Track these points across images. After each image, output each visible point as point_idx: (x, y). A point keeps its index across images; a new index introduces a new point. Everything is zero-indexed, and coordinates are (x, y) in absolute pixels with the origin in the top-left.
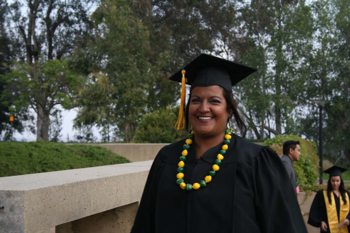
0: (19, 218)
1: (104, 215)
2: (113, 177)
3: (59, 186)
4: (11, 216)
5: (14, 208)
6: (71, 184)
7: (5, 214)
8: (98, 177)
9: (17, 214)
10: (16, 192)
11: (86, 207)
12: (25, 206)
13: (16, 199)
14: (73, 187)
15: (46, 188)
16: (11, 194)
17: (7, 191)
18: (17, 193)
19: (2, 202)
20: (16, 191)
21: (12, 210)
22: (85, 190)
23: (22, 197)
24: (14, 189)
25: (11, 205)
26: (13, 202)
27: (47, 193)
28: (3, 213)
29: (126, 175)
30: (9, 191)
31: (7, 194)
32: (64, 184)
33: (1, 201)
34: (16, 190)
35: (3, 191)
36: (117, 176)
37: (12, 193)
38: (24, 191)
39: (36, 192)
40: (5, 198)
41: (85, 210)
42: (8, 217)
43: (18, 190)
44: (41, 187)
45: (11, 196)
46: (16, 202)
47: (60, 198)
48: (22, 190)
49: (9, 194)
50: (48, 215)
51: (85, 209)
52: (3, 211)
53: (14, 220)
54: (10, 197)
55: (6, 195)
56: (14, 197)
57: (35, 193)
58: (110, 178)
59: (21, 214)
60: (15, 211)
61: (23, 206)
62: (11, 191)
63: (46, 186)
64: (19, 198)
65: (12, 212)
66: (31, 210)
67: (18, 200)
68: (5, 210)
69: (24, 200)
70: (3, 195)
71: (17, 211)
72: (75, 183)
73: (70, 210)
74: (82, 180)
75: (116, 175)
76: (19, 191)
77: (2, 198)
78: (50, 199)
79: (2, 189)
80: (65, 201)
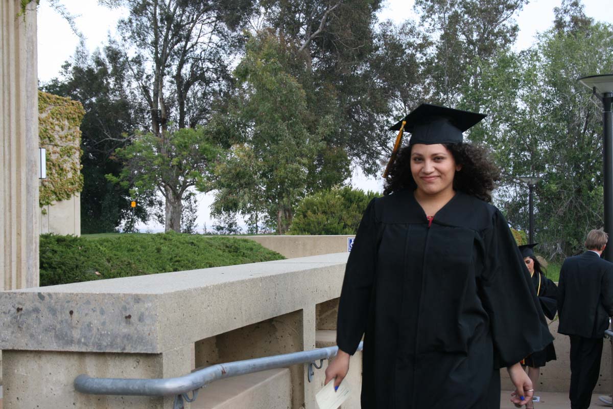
0: (150, 330)
1: (258, 327)
2: (271, 276)
3: (201, 288)
4: (140, 327)
5: (144, 317)
6: (217, 285)
7: (133, 325)
8: (252, 277)
9: (148, 325)
10: (146, 296)
11: (235, 317)
12: (158, 314)
14: (219, 289)
15: (185, 291)
16: (139, 299)
17: (135, 295)
18: (148, 298)
19: (129, 309)
20: (146, 295)
21: (141, 319)
22: (235, 293)
23: (154, 303)
24: (145, 293)
25: (140, 313)
26: (143, 310)
27: (186, 297)
28: (130, 323)
29: (287, 274)
30: (137, 295)
31: (135, 299)
32: (208, 285)
33: (127, 307)
34: (147, 293)
35: (129, 295)
36: (276, 276)
37: (140, 297)
38: (156, 295)
39: (172, 296)
40: (132, 304)
41: (235, 320)
42: (136, 329)
43: (149, 293)
44: (178, 289)
45: (140, 302)
46: (147, 309)
47: (203, 304)
48: (154, 293)
49: (137, 299)
50: (187, 326)
51: (235, 318)
52: (130, 322)
53: (144, 333)
54: (138, 302)
55: (133, 300)
56: (144, 303)
57: (170, 297)
58: (266, 277)
59: (153, 325)
60: (146, 321)
61: (156, 315)
62: (139, 295)
63: (186, 288)
64: (150, 305)
65: (141, 322)
66: (166, 319)
67: (148, 306)
68: (132, 320)
69: (157, 306)
70: (130, 300)
71: (148, 321)
72: (222, 285)
73: (216, 319)
74: (231, 281)
75: (274, 274)
76: (150, 295)
77: (128, 304)
78: (191, 306)
79: (128, 292)
80: (209, 308)
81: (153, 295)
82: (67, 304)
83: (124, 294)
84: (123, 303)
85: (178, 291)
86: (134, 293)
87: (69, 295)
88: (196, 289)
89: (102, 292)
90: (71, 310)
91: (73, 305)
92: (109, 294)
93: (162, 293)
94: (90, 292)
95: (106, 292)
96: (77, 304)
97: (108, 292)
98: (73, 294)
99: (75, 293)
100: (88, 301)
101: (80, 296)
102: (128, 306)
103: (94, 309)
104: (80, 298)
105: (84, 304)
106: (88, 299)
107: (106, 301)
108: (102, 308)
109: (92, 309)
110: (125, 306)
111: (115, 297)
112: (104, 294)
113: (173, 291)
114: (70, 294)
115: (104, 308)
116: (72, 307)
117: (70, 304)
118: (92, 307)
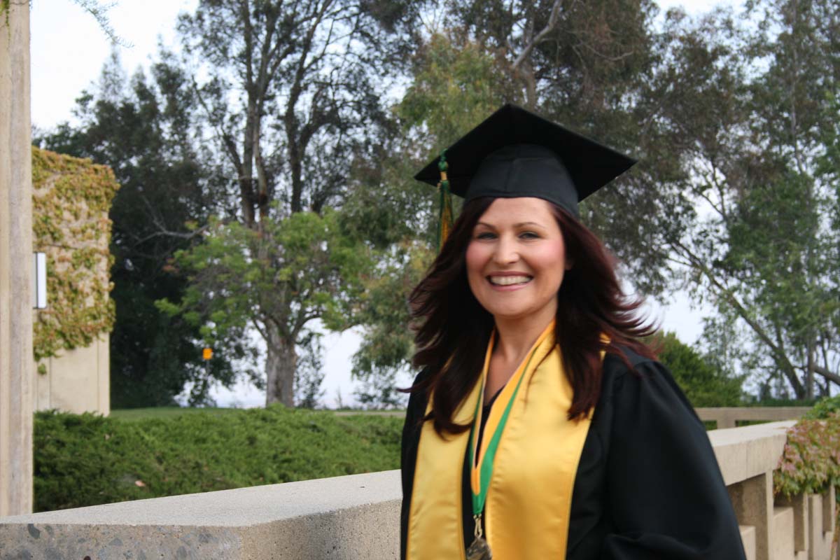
3: (321, 514)
6: (350, 510)
10: (222, 530)
13: (221, 548)
14: (354, 517)
15: (291, 520)
16: (208, 536)
17: (200, 527)
18: (224, 533)
20: (221, 528)
22: (383, 524)
23: (234, 543)
24: (218, 524)
26: (214, 555)
27: (294, 531)
30: (204, 528)
31: (201, 535)
32: (334, 509)
34: (222, 525)
35: (191, 527)
37: (211, 532)
38: (239, 528)
39: (268, 530)
40: (195, 544)
43: (227, 524)
44: (279, 518)
45: (211, 540)
46: (222, 553)
47: (325, 544)
48: (234, 525)
49: (205, 535)
54: (207, 542)
55: (197, 539)
56: (217, 543)
57: (265, 532)
62: (209, 528)
63: (293, 515)
64: (228, 546)
67: (225, 549)
69: (239, 549)
70: (191, 537)
72: (359, 508)
74: (376, 501)
76: (228, 528)
77: (189, 545)
78: (302, 547)
79: (188, 524)
80: (335, 552)
81: (233, 528)
82: (79, 545)
83: (182, 526)
84: (180, 543)
85: (279, 521)
86: (199, 525)
87: (83, 529)
88: (310, 517)
89: (142, 524)
90: (87, 554)
91: (91, 547)
92: (155, 527)
93: (250, 525)
94: (121, 524)
95: (149, 524)
96: (98, 544)
97: (154, 523)
98: (90, 526)
99: (94, 524)
100: (117, 539)
101: (103, 531)
102: (188, 549)
103: (129, 554)
104: (104, 534)
105: (110, 544)
106: (117, 536)
107: (149, 538)
108: (141, 551)
109: (125, 554)
110: (183, 547)
111: (165, 530)
112: (146, 527)
113: (269, 521)
114: (86, 526)
115: (145, 551)
116: (88, 550)
117: (85, 544)
118: (124, 549)
